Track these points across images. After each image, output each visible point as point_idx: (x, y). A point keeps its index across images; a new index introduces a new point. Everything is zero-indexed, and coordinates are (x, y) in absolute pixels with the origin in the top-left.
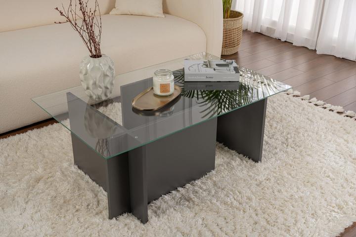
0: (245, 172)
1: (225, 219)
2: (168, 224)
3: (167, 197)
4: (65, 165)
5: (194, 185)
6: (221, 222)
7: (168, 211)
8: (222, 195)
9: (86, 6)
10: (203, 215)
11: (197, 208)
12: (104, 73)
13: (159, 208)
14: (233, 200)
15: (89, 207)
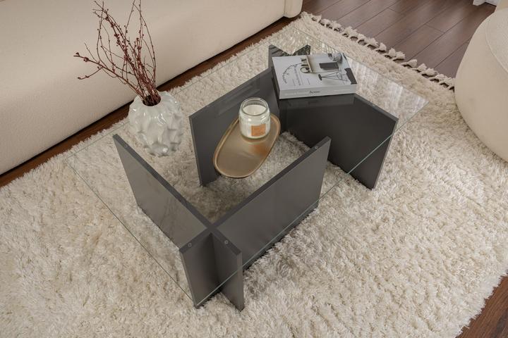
0: (356, 208)
1: (341, 297)
2: (271, 311)
3: (262, 261)
4: (126, 208)
5: (295, 237)
6: (336, 302)
7: (268, 288)
8: (331, 252)
9: (126, 31)
10: (313, 291)
11: (303, 280)
12: (168, 127)
13: (255, 283)
14: (346, 261)
15: (167, 288)
